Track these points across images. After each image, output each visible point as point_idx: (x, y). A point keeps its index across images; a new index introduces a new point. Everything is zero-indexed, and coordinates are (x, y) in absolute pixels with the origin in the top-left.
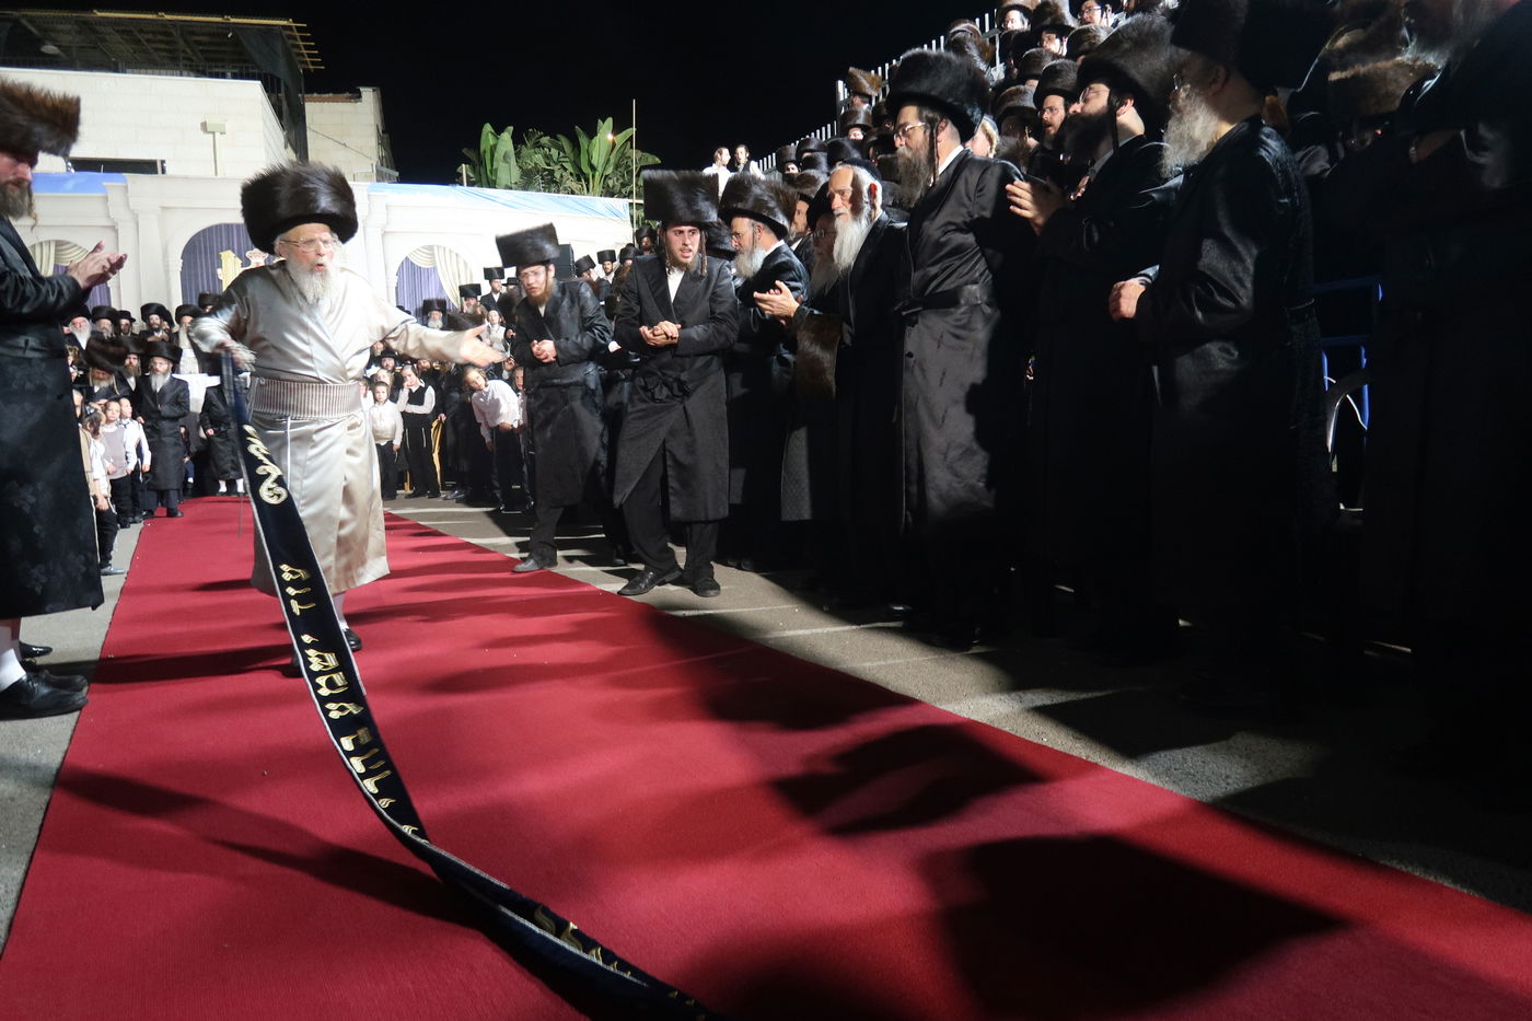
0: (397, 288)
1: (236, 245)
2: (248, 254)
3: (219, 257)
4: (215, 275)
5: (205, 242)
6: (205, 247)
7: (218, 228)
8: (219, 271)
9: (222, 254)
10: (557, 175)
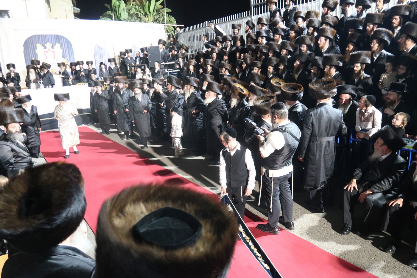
0: (94, 54)
1: (41, 43)
2: (45, 45)
3: (36, 46)
4: (35, 52)
5: (31, 41)
6: (31, 43)
7: (35, 36)
8: (36, 51)
9: (36, 45)
10: (139, 15)
